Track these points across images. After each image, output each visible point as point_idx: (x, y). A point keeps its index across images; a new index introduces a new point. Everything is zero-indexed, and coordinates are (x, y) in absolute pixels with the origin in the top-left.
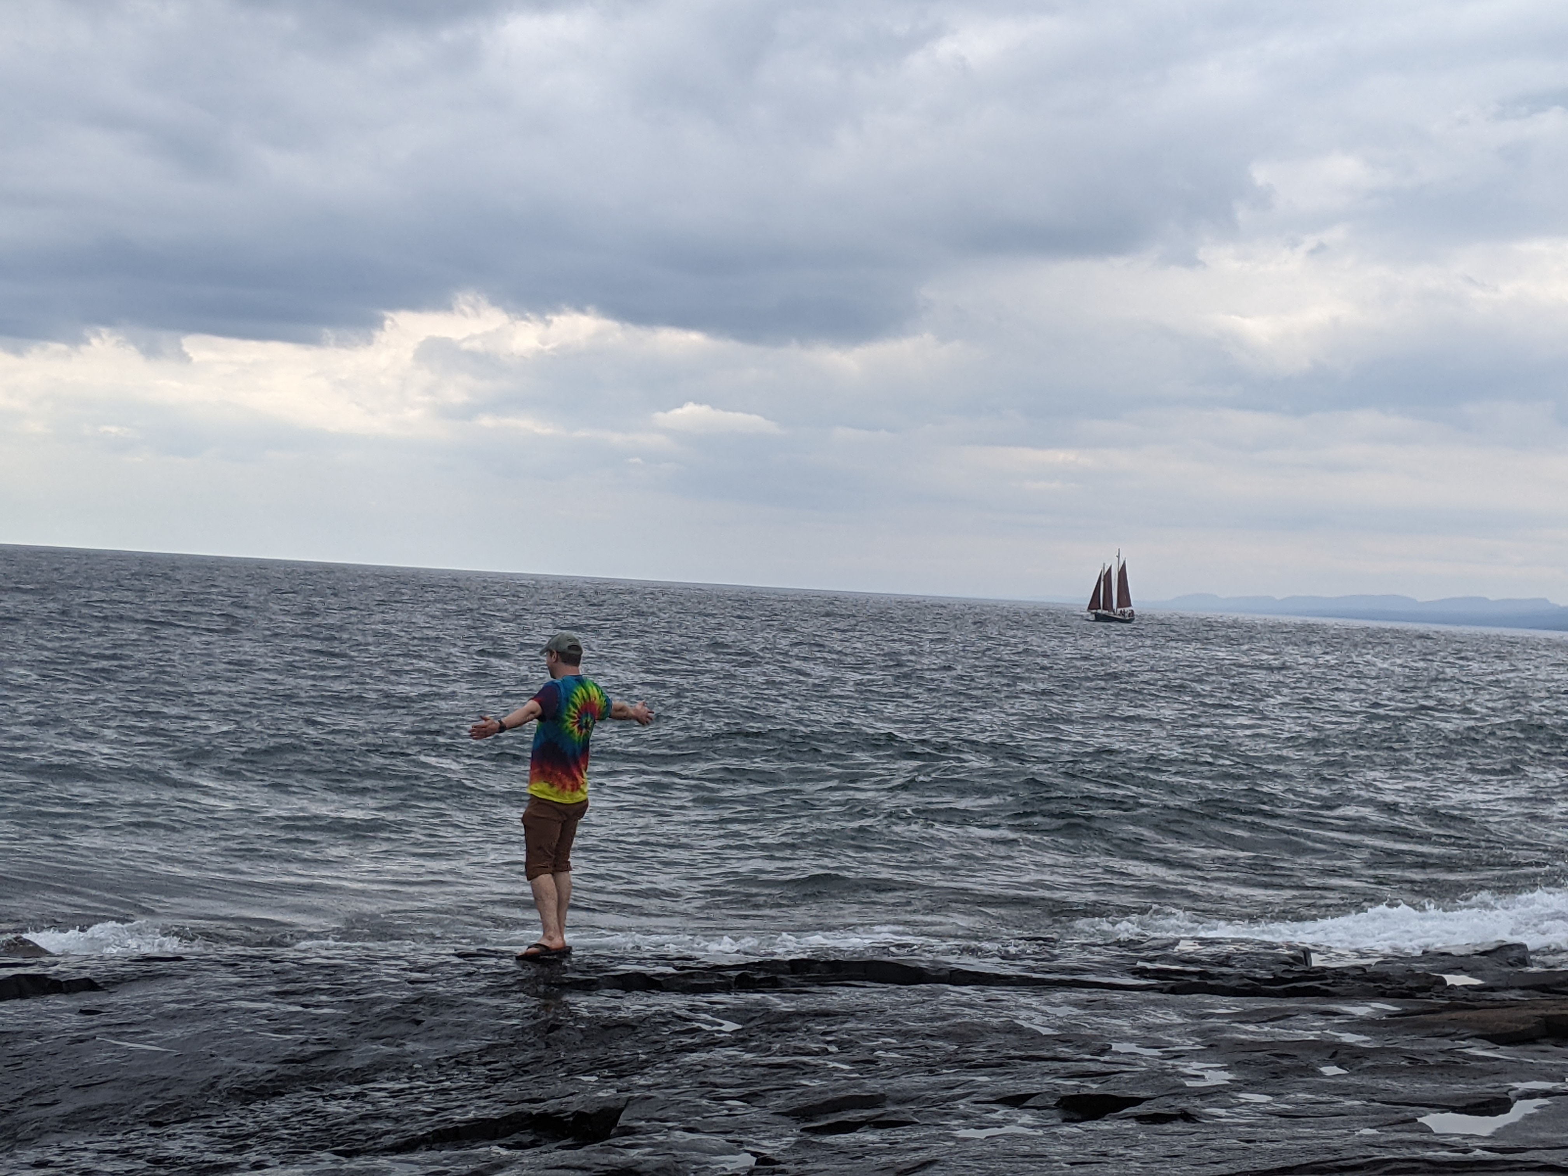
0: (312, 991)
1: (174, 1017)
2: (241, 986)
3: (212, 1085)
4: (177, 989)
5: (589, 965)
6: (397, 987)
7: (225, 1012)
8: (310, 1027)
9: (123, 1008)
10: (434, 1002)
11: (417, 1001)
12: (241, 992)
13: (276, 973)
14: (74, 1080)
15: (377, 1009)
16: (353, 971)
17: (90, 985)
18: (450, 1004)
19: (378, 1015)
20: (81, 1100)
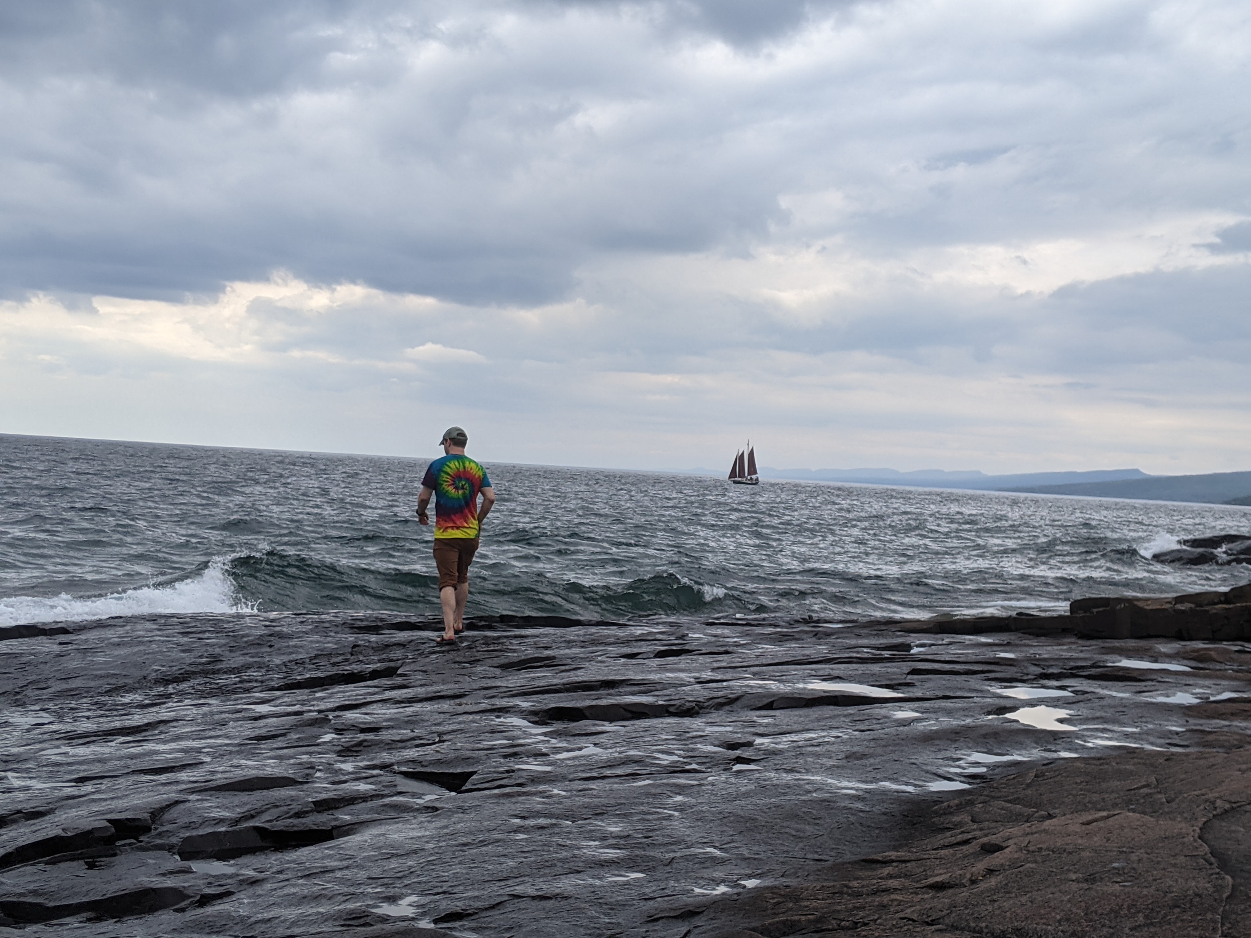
0: (205, 632)
1: (118, 645)
2: (159, 630)
3: (145, 678)
4: (121, 631)
5: (377, 618)
6: (256, 628)
7: (151, 642)
8: (204, 649)
9: (86, 641)
10: (281, 636)
11: (271, 635)
12: (160, 633)
13: (181, 623)
14: (58, 675)
15: (245, 639)
16: (229, 622)
17: (64, 631)
18: (290, 637)
19: (246, 642)
20: (64, 686)
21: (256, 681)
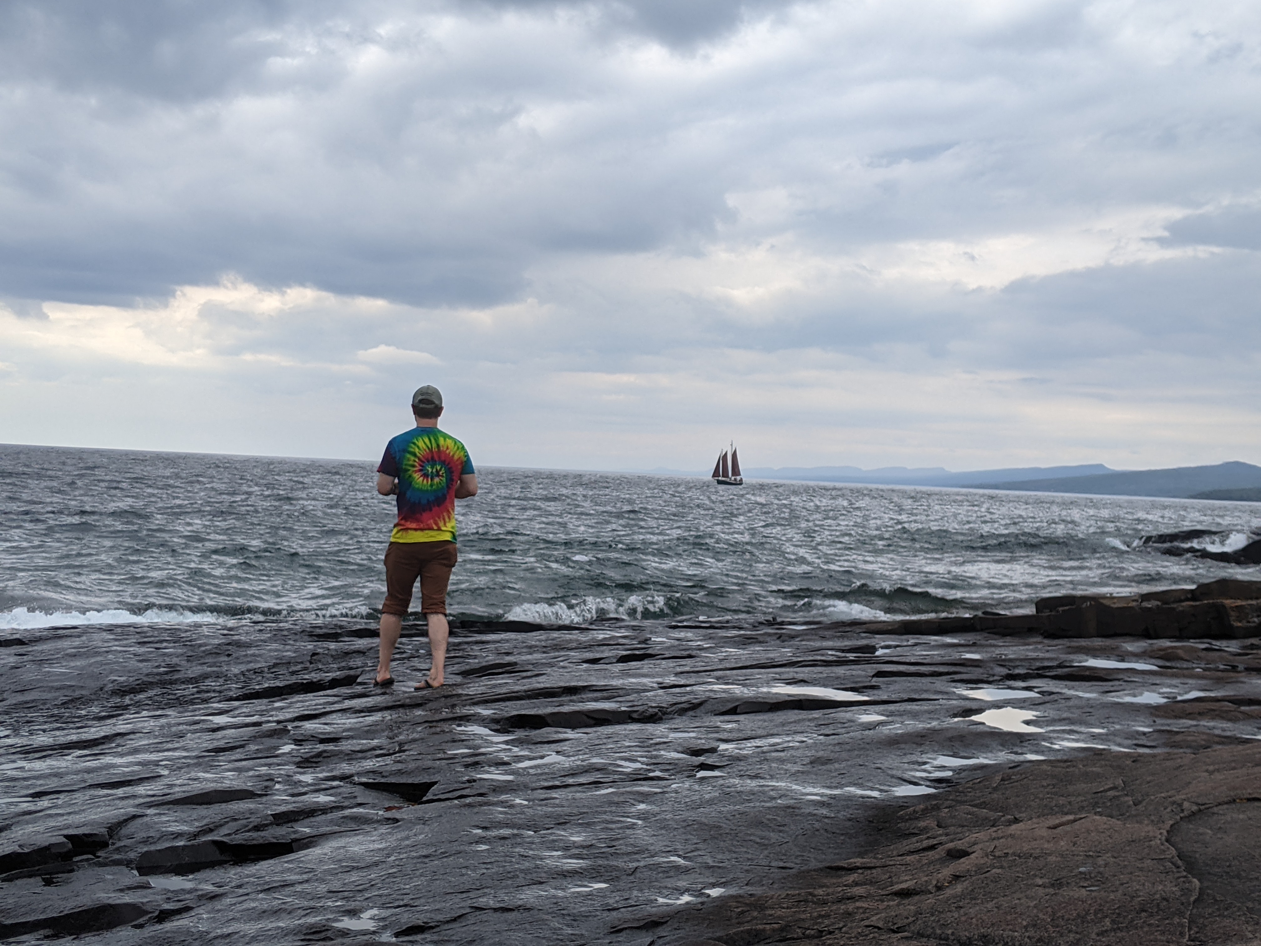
0: (161, 642)
1: (75, 656)
2: (116, 640)
3: (101, 689)
4: (77, 642)
5: (336, 625)
6: (214, 637)
7: (107, 652)
8: (161, 659)
9: (42, 652)
10: (239, 645)
11: (229, 644)
12: (117, 643)
13: (138, 633)
14: (13, 688)
15: (203, 649)
16: (186, 631)
17: (19, 642)
18: (248, 645)
19: (204, 652)
20: (20, 698)
21: (214, 691)
